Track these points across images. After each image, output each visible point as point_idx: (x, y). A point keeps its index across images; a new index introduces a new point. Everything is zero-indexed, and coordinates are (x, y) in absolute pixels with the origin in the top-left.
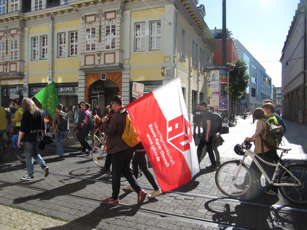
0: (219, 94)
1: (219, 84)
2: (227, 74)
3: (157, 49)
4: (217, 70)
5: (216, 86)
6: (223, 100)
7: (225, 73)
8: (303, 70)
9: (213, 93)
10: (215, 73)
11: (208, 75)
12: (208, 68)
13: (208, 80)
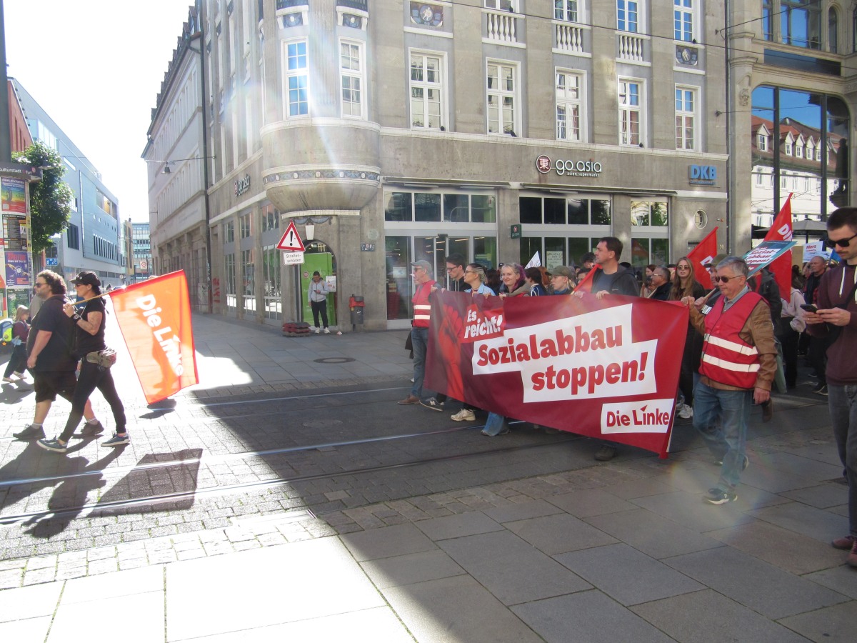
0: (4, 244)
1: (4, 216)
2: (23, 190)
6: (16, 261)
7: (19, 186)
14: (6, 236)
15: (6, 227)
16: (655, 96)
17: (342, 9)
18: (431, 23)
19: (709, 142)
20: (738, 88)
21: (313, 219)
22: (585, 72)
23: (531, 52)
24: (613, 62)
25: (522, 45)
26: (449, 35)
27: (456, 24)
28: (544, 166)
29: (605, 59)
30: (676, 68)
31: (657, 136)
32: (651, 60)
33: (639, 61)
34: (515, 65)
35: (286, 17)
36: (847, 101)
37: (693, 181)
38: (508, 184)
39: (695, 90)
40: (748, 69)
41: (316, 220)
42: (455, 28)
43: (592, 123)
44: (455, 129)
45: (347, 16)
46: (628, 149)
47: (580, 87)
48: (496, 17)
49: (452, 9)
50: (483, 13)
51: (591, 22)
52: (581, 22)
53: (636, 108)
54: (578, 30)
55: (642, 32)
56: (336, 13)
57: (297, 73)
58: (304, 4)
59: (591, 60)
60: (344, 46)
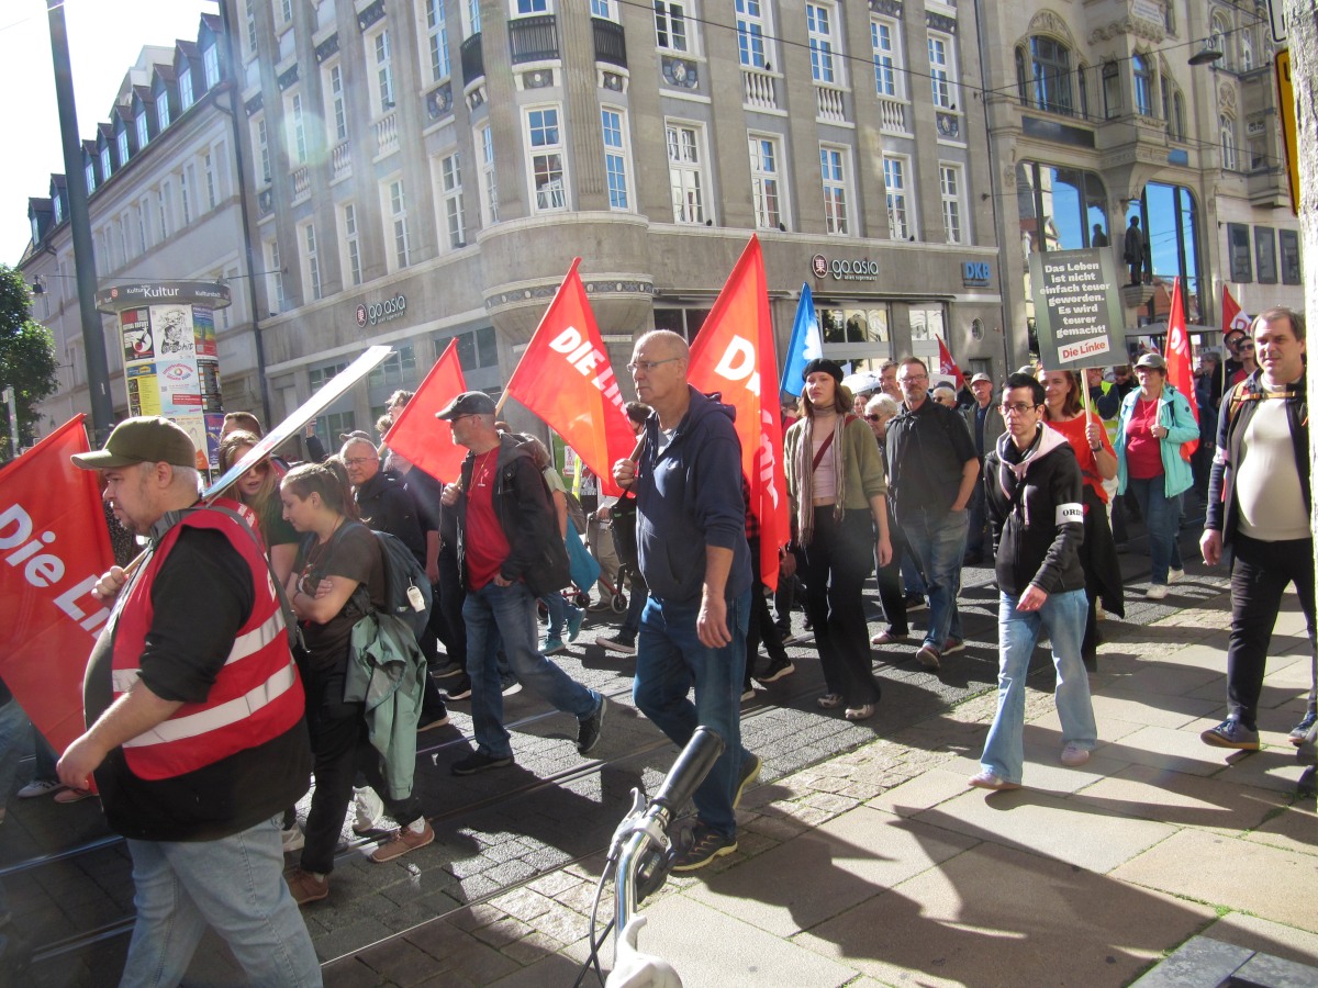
0: (201, 403)
1: (199, 362)
4: (183, 304)
5: (185, 371)
7: (208, 316)
8: (251, 319)
9: (175, 402)
10: (175, 315)
11: (137, 325)
12: (146, 293)
13: (139, 345)
14: (204, 392)
15: (202, 378)
16: (922, 177)
17: (603, 66)
18: (685, 85)
19: (979, 232)
20: (1003, 165)
22: (850, 146)
23: (795, 122)
24: (878, 134)
25: (783, 113)
26: (706, 99)
27: (715, 85)
28: (821, 269)
29: (869, 131)
30: (940, 141)
31: (929, 226)
32: (914, 130)
33: (901, 132)
34: (776, 139)
35: (528, 77)
36: (1102, 177)
37: (969, 282)
38: (788, 293)
39: (957, 167)
40: (1012, 142)
42: (714, 90)
43: (862, 212)
44: (723, 224)
45: (608, 74)
46: (902, 244)
47: (843, 166)
48: (752, 76)
49: (707, 65)
50: (741, 71)
51: (851, 84)
52: (839, 84)
53: (900, 192)
54: (838, 94)
55: (901, 95)
56: (596, 70)
57: (546, 150)
58: (553, 58)
59: (855, 131)
60: (606, 114)
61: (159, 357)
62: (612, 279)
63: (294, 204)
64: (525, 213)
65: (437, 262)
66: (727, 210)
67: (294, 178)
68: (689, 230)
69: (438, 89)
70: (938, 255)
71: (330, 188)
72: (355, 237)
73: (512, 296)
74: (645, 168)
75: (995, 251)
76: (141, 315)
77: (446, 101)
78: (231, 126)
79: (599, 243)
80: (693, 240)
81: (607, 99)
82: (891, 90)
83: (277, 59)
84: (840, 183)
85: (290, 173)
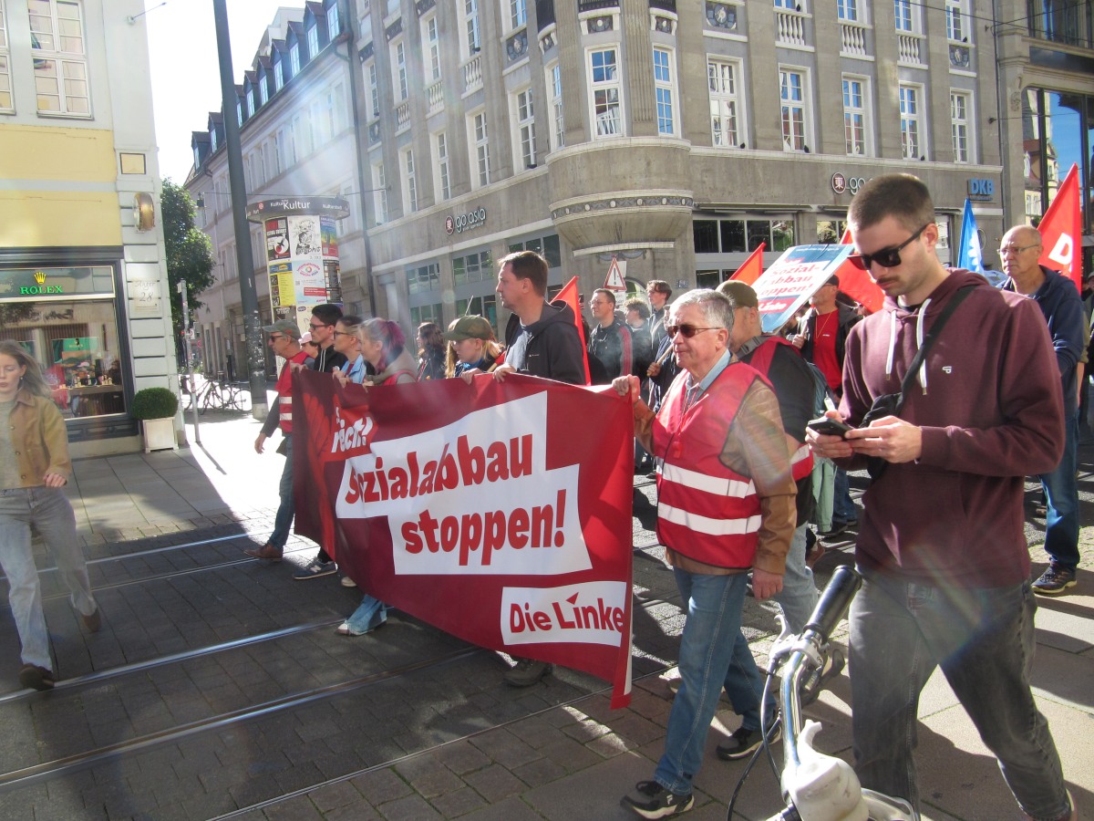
0: (326, 295)
1: (325, 262)
3: (68, 113)
4: (314, 215)
5: (314, 269)
8: (362, 228)
9: (306, 294)
10: (307, 224)
11: (278, 232)
12: (285, 206)
13: (279, 248)
14: (328, 286)
15: (327, 274)
16: (934, 103)
17: (655, 11)
18: (725, 26)
19: (985, 152)
20: (1009, 92)
21: (626, 254)
22: (869, 77)
23: (822, 57)
24: (895, 65)
25: (811, 49)
26: (744, 38)
27: (751, 26)
28: (839, 186)
29: (887, 63)
30: (952, 71)
31: (939, 147)
32: (928, 62)
33: (916, 64)
34: (804, 72)
35: (591, 23)
37: (974, 197)
38: (809, 207)
39: (967, 94)
40: (1020, 70)
41: (629, 255)
42: (750, 30)
43: (879, 135)
44: (755, 146)
45: (659, 19)
46: (912, 164)
47: (862, 95)
48: (784, 16)
49: (745, 8)
50: (774, 13)
51: (872, 21)
52: (862, 21)
53: (913, 117)
54: (861, 30)
55: (917, 30)
56: (649, 15)
57: (603, 85)
58: (614, 6)
59: (874, 63)
60: (657, 53)
61: (294, 258)
62: (659, 194)
63: (397, 134)
64: (586, 139)
65: (513, 180)
66: (759, 134)
67: (398, 112)
68: (725, 152)
69: (515, 36)
70: (946, 173)
71: (427, 120)
72: (446, 160)
73: (573, 209)
74: (689, 99)
75: (999, 169)
76: (281, 224)
77: (522, 45)
78: (348, 70)
79: (648, 164)
80: (728, 161)
81: (659, 40)
82: (908, 26)
83: (385, 14)
84: (859, 110)
85: (394, 108)
